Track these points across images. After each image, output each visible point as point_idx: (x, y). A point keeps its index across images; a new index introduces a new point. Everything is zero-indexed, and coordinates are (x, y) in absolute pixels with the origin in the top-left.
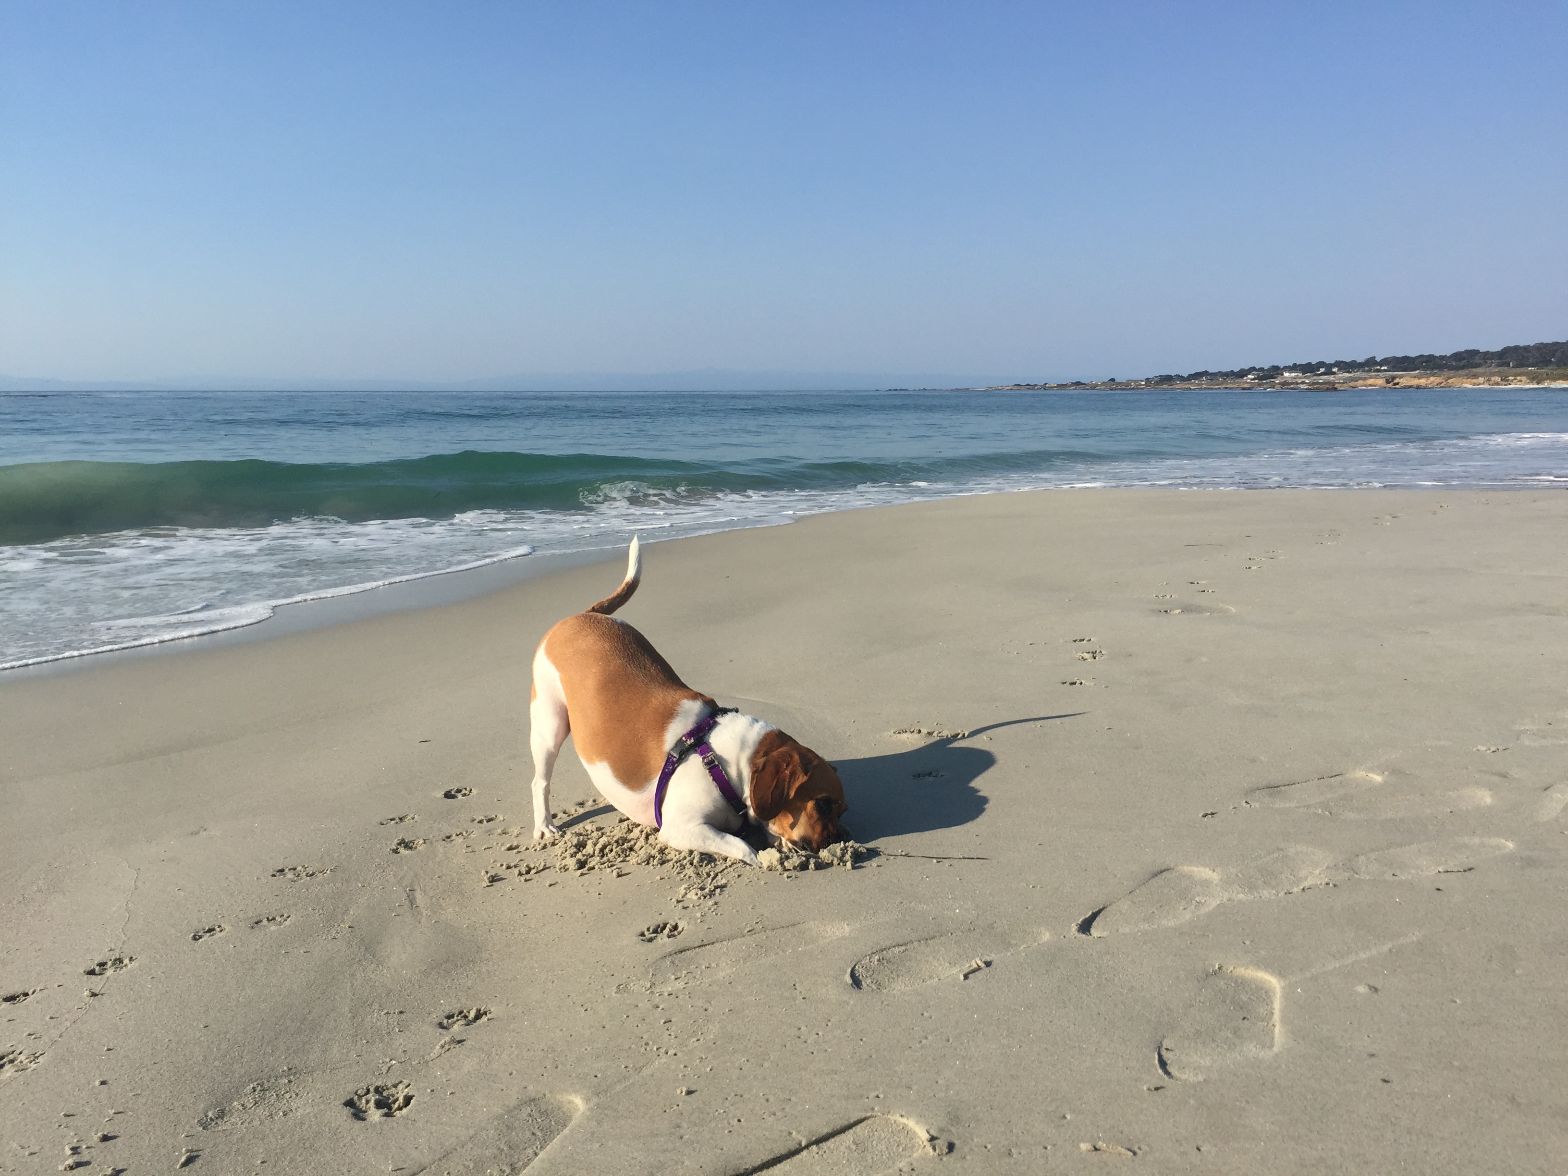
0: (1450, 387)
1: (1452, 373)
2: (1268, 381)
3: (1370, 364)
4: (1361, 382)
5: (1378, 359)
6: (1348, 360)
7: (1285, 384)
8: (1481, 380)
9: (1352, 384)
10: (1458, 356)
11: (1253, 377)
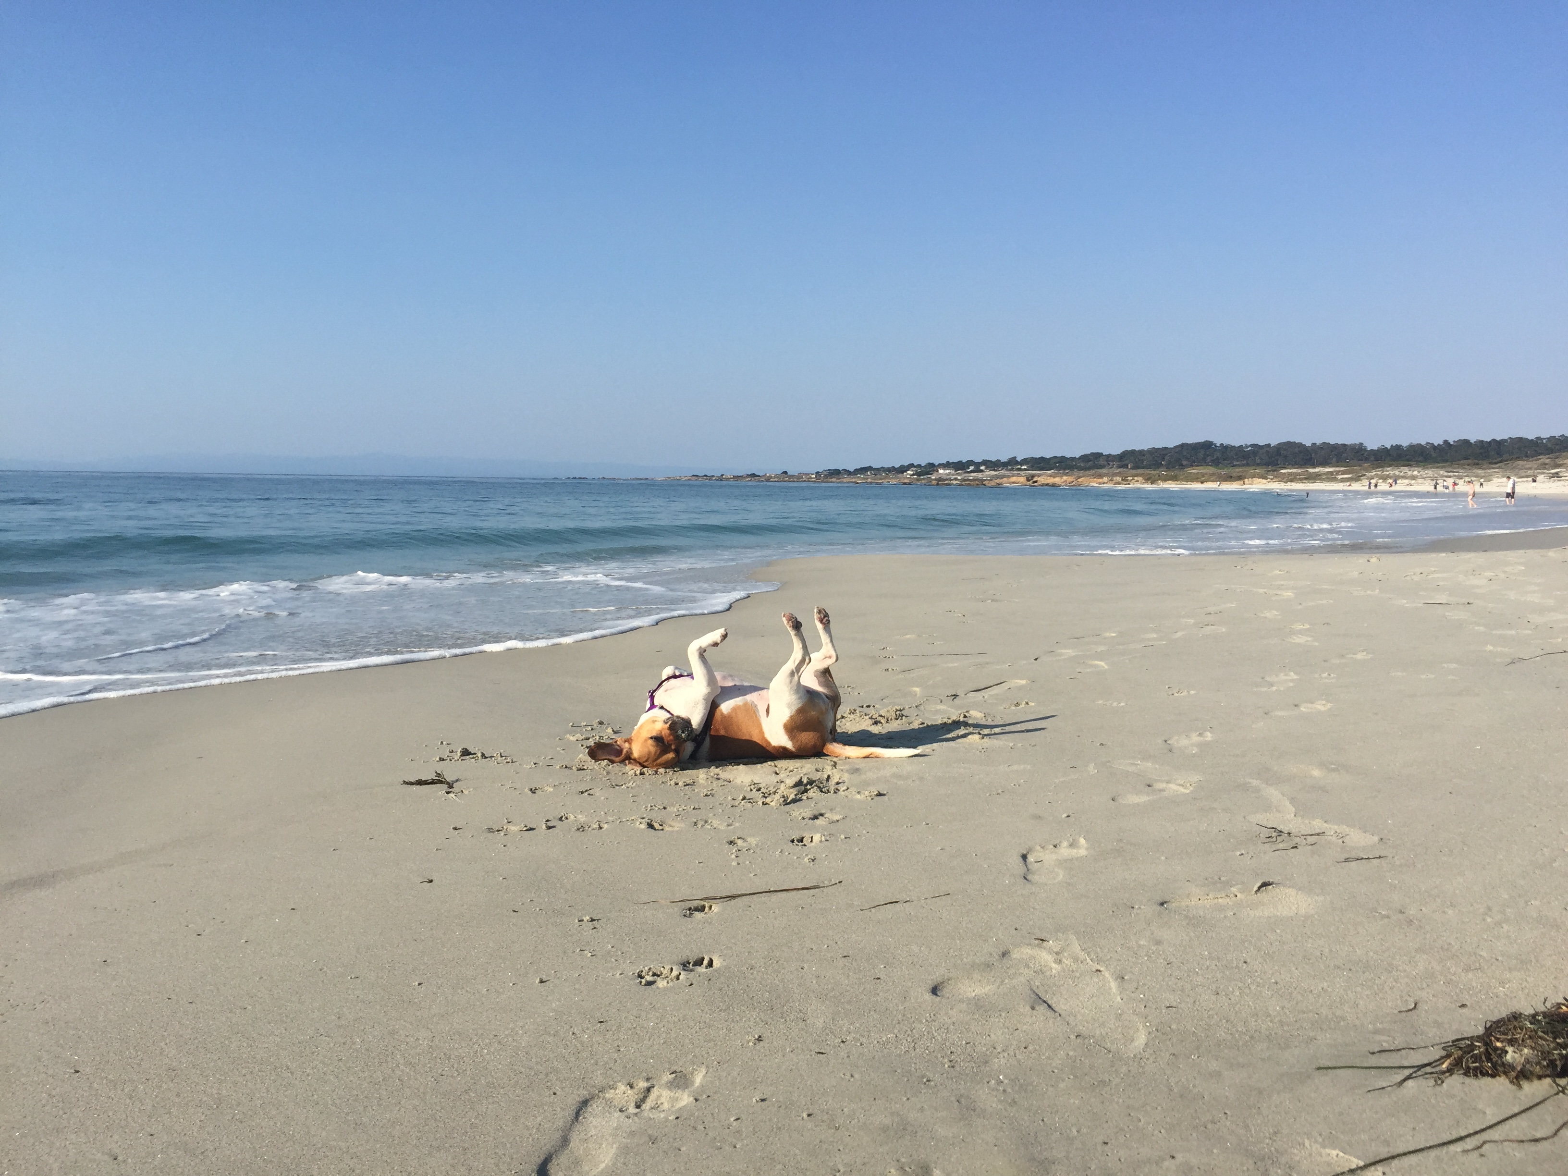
0: (1079, 485)
1: (1081, 473)
2: (925, 477)
3: (1012, 463)
4: (1005, 479)
5: (1019, 459)
6: (994, 459)
7: (939, 480)
8: (1105, 479)
9: (998, 481)
10: (1085, 458)
11: (912, 473)
